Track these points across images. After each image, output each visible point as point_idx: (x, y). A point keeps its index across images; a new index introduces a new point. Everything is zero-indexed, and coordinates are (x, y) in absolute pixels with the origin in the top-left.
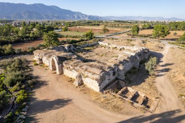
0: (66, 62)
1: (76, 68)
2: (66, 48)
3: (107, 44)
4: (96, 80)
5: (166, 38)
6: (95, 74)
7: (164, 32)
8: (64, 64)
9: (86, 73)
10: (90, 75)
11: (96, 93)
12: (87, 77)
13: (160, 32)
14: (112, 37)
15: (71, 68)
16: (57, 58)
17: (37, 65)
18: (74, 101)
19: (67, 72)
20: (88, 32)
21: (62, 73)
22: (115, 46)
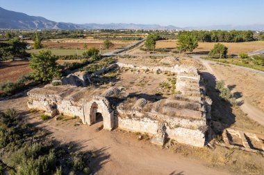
0: (121, 105)
1: (150, 114)
2: (81, 78)
4: (200, 128)
7: (192, 44)
8: (120, 111)
9: (176, 121)
10: (184, 122)
12: (178, 126)
13: (187, 45)
15: (139, 114)
17: (48, 118)
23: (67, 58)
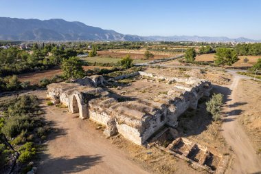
1: (108, 110)
2: (93, 80)
3: (151, 75)
4: (137, 128)
5: (233, 65)
6: (135, 118)
7: (230, 57)
8: (90, 105)
9: (122, 118)
10: (127, 120)
11: (137, 147)
12: (123, 123)
13: (225, 58)
14: (159, 64)
15: (101, 109)
16: (81, 96)
18: (103, 159)
19: (94, 116)
20: (125, 57)
21: (87, 116)
22: (162, 78)
23: (104, 65)
